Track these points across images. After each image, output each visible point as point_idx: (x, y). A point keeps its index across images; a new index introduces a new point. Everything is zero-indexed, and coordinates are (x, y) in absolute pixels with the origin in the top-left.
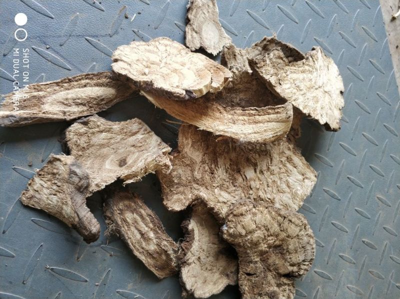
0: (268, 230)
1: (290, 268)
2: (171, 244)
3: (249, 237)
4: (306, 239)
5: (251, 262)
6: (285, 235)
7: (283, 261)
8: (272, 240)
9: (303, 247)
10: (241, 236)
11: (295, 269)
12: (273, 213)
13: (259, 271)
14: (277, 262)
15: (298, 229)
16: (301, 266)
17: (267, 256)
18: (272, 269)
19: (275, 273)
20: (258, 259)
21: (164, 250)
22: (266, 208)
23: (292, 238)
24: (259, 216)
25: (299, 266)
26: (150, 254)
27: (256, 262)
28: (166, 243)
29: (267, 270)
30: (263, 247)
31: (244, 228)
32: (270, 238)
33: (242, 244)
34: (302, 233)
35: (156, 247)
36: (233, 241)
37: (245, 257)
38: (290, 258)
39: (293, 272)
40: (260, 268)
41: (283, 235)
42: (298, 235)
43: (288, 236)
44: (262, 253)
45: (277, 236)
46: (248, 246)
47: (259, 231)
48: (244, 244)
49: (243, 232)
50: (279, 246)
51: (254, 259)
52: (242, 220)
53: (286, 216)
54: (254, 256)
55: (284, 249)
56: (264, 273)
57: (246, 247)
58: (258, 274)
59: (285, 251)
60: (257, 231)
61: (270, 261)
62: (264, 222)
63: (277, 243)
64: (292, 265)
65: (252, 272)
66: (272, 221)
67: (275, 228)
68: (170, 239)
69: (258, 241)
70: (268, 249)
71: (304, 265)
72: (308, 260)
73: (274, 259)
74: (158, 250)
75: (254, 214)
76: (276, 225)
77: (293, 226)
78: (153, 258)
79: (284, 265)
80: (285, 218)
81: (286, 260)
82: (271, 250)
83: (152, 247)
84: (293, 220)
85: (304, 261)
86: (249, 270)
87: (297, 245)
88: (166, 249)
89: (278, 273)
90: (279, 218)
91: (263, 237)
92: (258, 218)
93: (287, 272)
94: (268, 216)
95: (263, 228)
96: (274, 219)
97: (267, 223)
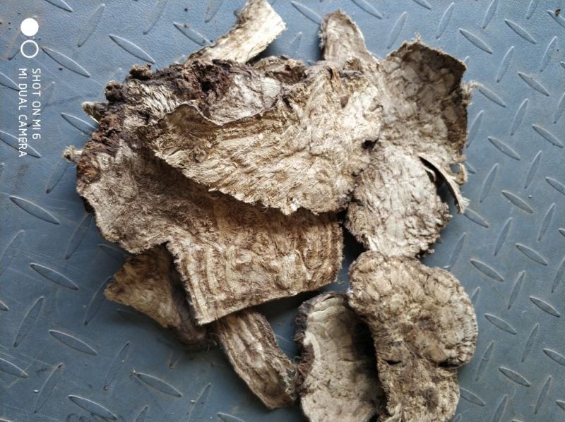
0: (408, 293)
1: (448, 353)
2: (286, 363)
3: (384, 303)
4: (461, 306)
5: (392, 343)
6: (432, 300)
7: (436, 341)
9: (459, 319)
10: (373, 301)
11: (454, 353)
12: (412, 269)
13: (405, 357)
14: (428, 344)
15: (448, 292)
16: (461, 348)
17: (412, 335)
20: (400, 339)
21: (275, 369)
22: (402, 262)
23: (443, 306)
24: (394, 272)
25: (458, 348)
26: (256, 374)
27: (399, 343)
28: (278, 361)
29: (416, 356)
30: (406, 319)
31: (376, 289)
32: (414, 305)
33: (376, 314)
34: (455, 297)
35: (265, 365)
36: (363, 310)
38: (445, 337)
39: (452, 358)
40: (405, 351)
42: (450, 302)
43: (437, 303)
45: (422, 302)
46: (385, 318)
48: (379, 315)
49: (376, 296)
50: (427, 318)
51: (395, 338)
53: (430, 273)
54: (395, 334)
55: (434, 323)
56: (412, 360)
58: (404, 361)
59: (436, 326)
60: (394, 294)
63: (424, 313)
64: (449, 347)
65: (395, 359)
66: (412, 280)
67: (418, 291)
68: (284, 356)
69: (398, 309)
70: (412, 323)
71: (466, 346)
72: (470, 339)
74: (267, 369)
75: (387, 270)
76: (418, 286)
77: (441, 288)
79: (437, 347)
80: (428, 275)
81: (439, 340)
82: (416, 324)
83: (260, 365)
84: (440, 279)
85: (464, 340)
87: (451, 316)
88: (278, 369)
89: (432, 361)
90: (421, 276)
91: (404, 303)
92: (393, 275)
93: (442, 358)
94: (406, 274)
95: (401, 291)
96: (414, 277)
97: (406, 283)
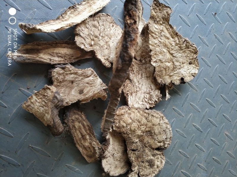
0: (140, 122)
1: (159, 144)
2: (98, 144)
3: (129, 127)
4: (164, 125)
5: (133, 143)
6: (151, 124)
7: (153, 140)
8: (143, 127)
9: (164, 131)
10: (123, 127)
11: (162, 144)
12: (141, 112)
13: (139, 148)
14: (150, 141)
15: (158, 120)
16: (165, 142)
17: (142, 138)
18: (147, 146)
19: (149, 148)
20: (137, 140)
21: (93, 146)
22: (137, 109)
23: (156, 126)
24: (133, 115)
25: (164, 142)
26: (85, 148)
27: (137, 142)
28: (95, 143)
29: (144, 147)
30: (139, 132)
31: (124, 122)
32: (142, 127)
33: (125, 132)
34: (161, 122)
35: (89, 144)
36: (119, 131)
37: (129, 140)
38: (157, 138)
39: (160, 146)
40: (139, 146)
41: (150, 124)
42: (159, 124)
43: (153, 125)
44: (139, 137)
45: (146, 125)
46: (129, 133)
47: (134, 123)
48: (127, 132)
49: (125, 125)
50: (149, 131)
51: (135, 140)
52: (123, 117)
53: (149, 113)
54: (134, 139)
55: (152, 133)
56: (143, 148)
57: (128, 134)
58: (139, 149)
59: (153, 134)
60: (133, 123)
61: (145, 141)
62: (136, 118)
63: (147, 129)
64: (160, 142)
65: (135, 149)
66: (141, 117)
67: (144, 121)
68: (98, 141)
69: (135, 129)
70: (142, 134)
71: (167, 141)
72: (169, 138)
73: (147, 139)
74: (90, 146)
75: (130, 114)
76: (144, 119)
77: (155, 119)
78: (86, 150)
79: (154, 142)
80: (149, 114)
81: (155, 140)
82: (144, 134)
83: (87, 144)
84: (154, 115)
85: (166, 139)
86: (133, 147)
87: (160, 130)
88: (94, 146)
89: (152, 148)
90: (145, 114)
91: (137, 126)
92: (132, 115)
93: (156, 147)
94: (138, 114)
95: (136, 121)
96: (142, 115)
97: (138, 118)
